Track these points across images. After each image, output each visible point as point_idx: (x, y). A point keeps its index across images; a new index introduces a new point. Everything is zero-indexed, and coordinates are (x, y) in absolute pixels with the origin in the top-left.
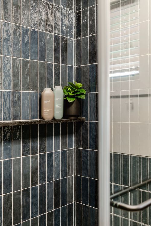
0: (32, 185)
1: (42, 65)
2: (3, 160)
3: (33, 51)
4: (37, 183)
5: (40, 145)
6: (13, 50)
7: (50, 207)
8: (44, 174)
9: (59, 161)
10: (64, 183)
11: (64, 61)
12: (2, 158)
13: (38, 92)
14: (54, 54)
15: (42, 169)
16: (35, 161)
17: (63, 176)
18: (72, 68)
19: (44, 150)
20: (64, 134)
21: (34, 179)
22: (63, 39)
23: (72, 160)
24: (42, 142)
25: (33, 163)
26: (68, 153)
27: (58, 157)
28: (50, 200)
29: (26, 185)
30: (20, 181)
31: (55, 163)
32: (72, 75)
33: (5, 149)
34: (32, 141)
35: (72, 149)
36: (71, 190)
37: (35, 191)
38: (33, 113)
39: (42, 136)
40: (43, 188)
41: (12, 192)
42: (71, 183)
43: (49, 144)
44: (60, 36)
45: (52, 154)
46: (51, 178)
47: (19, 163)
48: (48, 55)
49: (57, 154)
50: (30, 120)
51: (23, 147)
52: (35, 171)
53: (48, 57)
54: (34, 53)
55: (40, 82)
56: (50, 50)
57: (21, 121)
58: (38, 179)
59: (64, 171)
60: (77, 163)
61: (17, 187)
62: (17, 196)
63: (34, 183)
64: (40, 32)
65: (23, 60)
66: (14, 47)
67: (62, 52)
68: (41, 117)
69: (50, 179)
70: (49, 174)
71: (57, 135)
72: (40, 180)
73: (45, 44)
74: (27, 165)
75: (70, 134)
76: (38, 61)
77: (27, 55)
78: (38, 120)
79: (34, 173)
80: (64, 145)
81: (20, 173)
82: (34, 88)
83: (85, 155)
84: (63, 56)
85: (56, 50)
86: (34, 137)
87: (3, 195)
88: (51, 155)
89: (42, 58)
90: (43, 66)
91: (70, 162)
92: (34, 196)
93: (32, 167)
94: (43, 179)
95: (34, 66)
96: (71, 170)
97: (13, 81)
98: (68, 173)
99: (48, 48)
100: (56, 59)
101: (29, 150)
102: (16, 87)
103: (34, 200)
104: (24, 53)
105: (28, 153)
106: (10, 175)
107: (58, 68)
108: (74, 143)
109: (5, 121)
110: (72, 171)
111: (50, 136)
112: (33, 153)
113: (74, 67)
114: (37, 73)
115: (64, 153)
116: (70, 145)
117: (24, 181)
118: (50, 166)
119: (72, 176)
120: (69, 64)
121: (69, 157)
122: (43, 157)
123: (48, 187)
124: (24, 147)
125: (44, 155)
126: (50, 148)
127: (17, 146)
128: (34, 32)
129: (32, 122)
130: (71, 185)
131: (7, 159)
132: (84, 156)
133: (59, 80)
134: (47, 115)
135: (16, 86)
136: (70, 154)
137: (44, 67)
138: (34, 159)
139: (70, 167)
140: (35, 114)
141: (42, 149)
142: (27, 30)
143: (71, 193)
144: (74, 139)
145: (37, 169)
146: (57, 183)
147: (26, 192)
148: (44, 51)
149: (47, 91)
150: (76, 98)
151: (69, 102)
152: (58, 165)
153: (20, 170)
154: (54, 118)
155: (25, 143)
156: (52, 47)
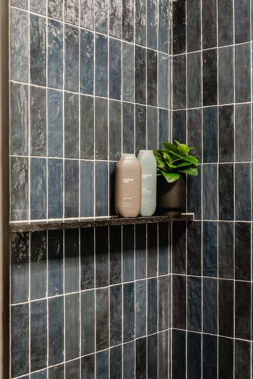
0: (99, 348)
1: (115, 106)
2: (50, 297)
3: (99, 78)
4: (105, 345)
5: (112, 267)
6: (67, 76)
8: (119, 326)
9: (144, 301)
10: (152, 344)
11: (152, 100)
12: (47, 293)
13: (109, 161)
14: (136, 86)
15: (115, 316)
16: (103, 300)
17: (152, 330)
18: (166, 112)
19: (118, 279)
20: (152, 247)
21: (102, 337)
22: (151, 54)
23: (166, 298)
24: (115, 261)
25: (99, 303)
26: (160, 284)
27: (141, 291)
29: (87, 349)
30: (77, 340)
31: (137, 304)
32: (167, 128)
33: (52, 276)
34: (99, 260)
35: (167, 277)
36: (164, 358)
37: (103, 361)
38: (99, 203)
39: (115, 251)
40: (116, 353)
41: (64, 362)
42: (164, 343)
43: (126, 265)
44: (146, 48)
45: (132, 285)
46: (130, 334)
47: (77, 304)
48: (125, 87)
49: (140, 286)
50: (94, 218)
51: (82, 272)
52: (103, 320)
53: (124, 91)
54: (102, 82)
55: (113, 142)
56: (128, 78)
57: (79, 218)
58: (108, 337)
59: (152, 320)
60: (175, 304)
61: (73, 352)
62: (73, 370)
63: (102, 344)
64: (111, 41)
65: (83, 97)
66: (67, 71)
67: (150, 81)
68: (114, 210)
69: (128, 336)
70: (126, 326)
71: (141, 247)
72: (111, 339)
73: (120, 64)
74: (90, 308)
75: (164, 245)
76: (108, 99)
77: (89, 86)
78: (108, 217)
79: (102, 324)
80: (152, 269)
81: (77, 323)
82: (102, 153)
83: (193, 287)
84: (150, 88)
85: (139, 77)
86: (101, 252)
87: (48, 368)
88: (129, 288)
89: (115, 93)
90: (116, 109)
91: (163, 303)
92: (102, 370)
93: (98, 313)
94: (116, 336)
95: (101, 110)
96: (164, 318)
97: (66, 138)
98: (160, 324)
99: (125, 73)
100: (139, 95)
101: (93, 277)
102: (70, 151)
104: (84, 82)
105: (90, 285)
106: (61, 328)
107: (141, 112)
108: (170, 265)
109: (52, 220)
110: (166, 321)
111: (128, 249)
112: (99, 285)
113: (171, 111)
114: (106, 122)
115: (152, 283)
116: (163, 270)
117: (84, 341)
118: (130, 310)
119: (166, 332)
120: (161, 105)
121: (160, 292)
122: (115, 291)
123: (125, 351)
124: (84, 273)
125: (119, 288)
126: (129, 275)
127: (73, 269)
128: (102, 40)
129: (97, 222)
130: (164, 349)
131: (55, 295)
132: (190, 290)
133: (144, 137)
135: (70, 149)
136: (163, 286)
137: (119, 111)
138: (102, 296)
139: (163, 313)
140: (103, 205)
141: (116, 277)
142: (89, 37)
143: (164, 364)
144: (170, 256)
145: (106, 316)
146: (141, 344)
147: (88, 360)
148: (119, 79)
149: (127, 160)
150: (180, 174)
151: (169, 182)
152: (142, 308)
153: (77, 317)
154: (140, 215)
155: (86, 263)
156: (131, 71)
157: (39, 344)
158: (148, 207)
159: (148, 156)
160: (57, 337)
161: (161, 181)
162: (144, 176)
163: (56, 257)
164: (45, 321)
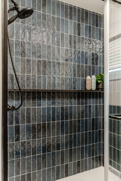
1: (86, 66)
6: (74, 60)
7: (90, 129)
8: (87, 114)
9: (94, 109)
10: (96, 120)
11: (97, 64)
12: (69, 105)
13: (84, 78)
14: (92, 61)
15: (86, 112)
16: (83, 108)
17: (96, 116)
19: (87, 104)
24: (86, 100)
27: (93, 107)
28: (90, 126)
29: (79, 118)
30: (76, 116)
31: (92, 110)
32: (101, 71)
33: (70, 101)
34: (82, 99)
35: (101, 105)
36: (100, 123)
37: (83, 121)
38: (82, 87)
39: (86, 98)
40: (86, 120)
41: (73, 120)
42: (100, 120)
43: (89, 101)
44: (95, 53)
47: (76, 108)
50: (81, 90)
53: (89, 63)
54: (83, 61)
55: (85, 74)
56: (90, 60)
57: (77, 90)
59: (97, 114)
61: (75, 118)
62: (75, 122)
63: (82, 117)
64: (85, 52)
67: (96, 60)
68: (85, 89)
69: (90, 117)
70: (89, 114)
71: (93, 97)
72: (85, 117)
73: (87, 57)
74: (79, 109)
76: (84, 65)
79: (83, 113)
81: (76, 112)
82: (83, 76)
84: (96, 62)
85: (93, 59)
87: (69, 120)
88: (90, 106)
89: (86, 63)
92: (82, 123)
93: (81, 111)
95: (82, 67)
97: (74, 73)
98: (99, 115)
100: (93, 63)
101: (80, 103)
103: (82, 125)
104: (78, 61)
105: (80, 104)
106: (72, 113)
107: (93, 67)
110: (101, 115)
111: (90, 98)
112: (82, 104)
113: (102, 67)
114: (84, 70)
115: (96, 106)
116: (100, 103)
117: (78, 116)
118: (90, 111)
120: (99, 65)
122: (86, 107)
123: (89, 120)
124: (78, 102)
126: (90, 103)
127: (75, 100)
131: (71, 105)
133: (94, 73)
134: (88, 88)
135: (74, 75)
136: (100, 107)
137: (87, 67)
138: (82, 107)
139: (100, 113)
141: (86, 103)
143: (100, 125)
145: (84, 112)
146: (93, 119)
147: (79, 121)
148: (87, 60)
149: (88, 77)
150: (102, 80)
151: (99, 82)
152: (94, 111)
153: (76, 111)
154: (91, 89)
155: (78, 100)
156: (91, 58)
157: (67, 115)
158: (94, 88)
159: (94, 77)
161: (97, 82)
163: (71, 98)
164: (68, 110)
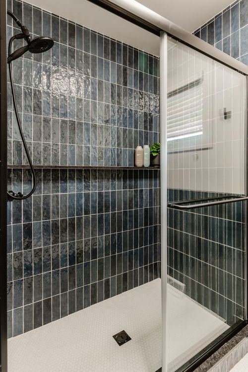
0: (129, 209)
1: (136, 132)
3: (130, 122)
5: (135, 183)
7: (141, 225)
8: (137, 202)
9: (147, 195)
10: (151, 210)
11: (151, 129)
12: (110, 189)
13: (133, 149)
14: (144, 125)
15: (136, 199)
17: (151, 206)
18: (156, 133)
19: (137, 187)
20: (151, 178)
21: (130, 205)
22: (150, 114)
24: (136, 181)
25: (129, 195)
26: (154, 191)
27: (146, 192)
28: (141, 220)
29: (125, 208)
31: (145, 196)
32: (157, 138)
33: (112, 184)
34: (130, 181)
35: (157, 188)
36: (156, 216)
37: (131, 213)
39: (136, 178)
40: (136, 211)
41: (116, 212)
42: (156, 211)
43: (140, 184)
44: (148, 112)
47: (121, 194)
49: (146, 190)
50: (128, 166)
53: (139, 126)
54: (131, 124)
55: (135, 143)
57: (122, 166)
58: (133, 206)
59: (151, 202)
61: (119, 209)
62: (120, 215)
63: (131, 207)
64: (134, 110)
65: (123, 128)
66: (117, 120)
67: (150, 123)
68: (135, 165)
69: (141, 206)
70: (140, 203)
71: (146, 178)
73: (138, 118)
74: (126, 196)
75: (155, 178)
76: (133, 129)
77: (126, 125)
78: (133, 167)
79: (131, 201)
80: (151, 185)
81: (121, 200)
82: (131, 146)
84: (150, 126)
85: (145, 122)
86: (130, 178)
87: (110, 212)
88: (141, 191)
89: (136, 127)
91: (155, 197)
92: (131, 216)
93: (129, 197)
94: (136, 206)
95: (130, 132)
96: (156, 202)
97: (117, 141)
98: (154, 204)
99: (140, 121)
100: (145, 128)
101: (127, 186)
104: (124, 124)
105: (126, 188)
106: (115, 201)
107: (146, 133)
108: (158, 185)
109: (112, 166)
111: (141, 178)
112: (130, 188)
113: (158, 133)
114: (132, 137)
115: (151, 190)
116: (155, 186)
117: (124, 206)
118: (141, 198)
119: (157, 207)
121: (154, 193)
122: (136, 191)
123: (140, 211)
124: (124, 184)
126: (141, 186)
127: (120, 183)
128: (131, 110)
129: (129, 168)
130: (156, 213)
131: (113, 190)
133: (147, 141)
134: (139, 163)
135: (119, 145)
137: (137, 133)
138: (130, 192)
139: (155, 200)
140: (131, 163)
141: (136, 187)
142: (126, 109)
144: (158, 182)
145: (132, 199)
146: (146, 210)
147: (125, 213)
148: (137, 123)
149: (139, 148)
151: (154, 155)
152: (147, 198)
153: (121, 198)
154: (143, 166)
155: (125, 181)
156: (142, 120)
157: (107, 205)
158: (147, 164)
159: (147, 147)
160: (114, 203)
161: (151, 155)
162: (145, 154)
164: (109, 198)
